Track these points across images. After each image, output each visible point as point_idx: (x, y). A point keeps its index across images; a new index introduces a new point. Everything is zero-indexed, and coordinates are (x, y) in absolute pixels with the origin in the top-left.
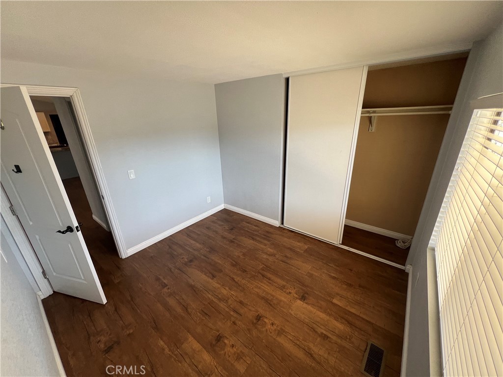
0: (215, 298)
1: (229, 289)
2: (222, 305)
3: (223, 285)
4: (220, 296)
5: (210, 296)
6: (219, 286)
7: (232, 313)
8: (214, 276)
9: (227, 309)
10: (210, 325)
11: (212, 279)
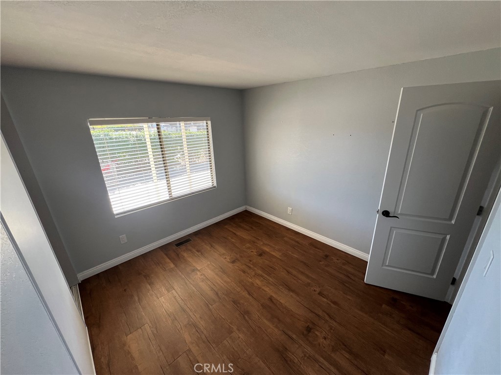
0: (266, 277)
1: (253, 284)
2: (260, 272)
3: (260, 288)
4: (262, 278)
5: (271, 279)
6: (263, 288)
7: (252, 266)
8: (271, 299)
9: (256, 269)
10: (267, 262)
11: (271, 296)
